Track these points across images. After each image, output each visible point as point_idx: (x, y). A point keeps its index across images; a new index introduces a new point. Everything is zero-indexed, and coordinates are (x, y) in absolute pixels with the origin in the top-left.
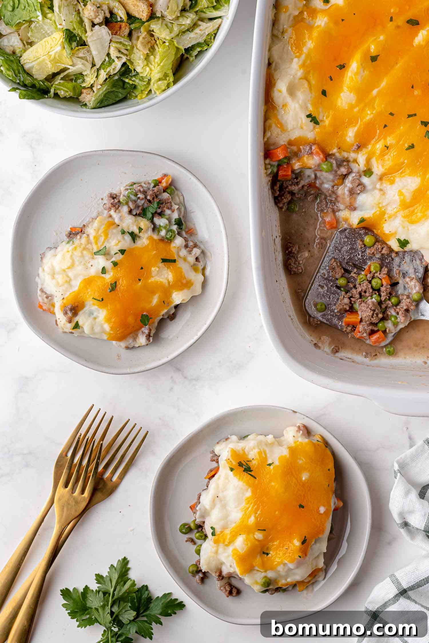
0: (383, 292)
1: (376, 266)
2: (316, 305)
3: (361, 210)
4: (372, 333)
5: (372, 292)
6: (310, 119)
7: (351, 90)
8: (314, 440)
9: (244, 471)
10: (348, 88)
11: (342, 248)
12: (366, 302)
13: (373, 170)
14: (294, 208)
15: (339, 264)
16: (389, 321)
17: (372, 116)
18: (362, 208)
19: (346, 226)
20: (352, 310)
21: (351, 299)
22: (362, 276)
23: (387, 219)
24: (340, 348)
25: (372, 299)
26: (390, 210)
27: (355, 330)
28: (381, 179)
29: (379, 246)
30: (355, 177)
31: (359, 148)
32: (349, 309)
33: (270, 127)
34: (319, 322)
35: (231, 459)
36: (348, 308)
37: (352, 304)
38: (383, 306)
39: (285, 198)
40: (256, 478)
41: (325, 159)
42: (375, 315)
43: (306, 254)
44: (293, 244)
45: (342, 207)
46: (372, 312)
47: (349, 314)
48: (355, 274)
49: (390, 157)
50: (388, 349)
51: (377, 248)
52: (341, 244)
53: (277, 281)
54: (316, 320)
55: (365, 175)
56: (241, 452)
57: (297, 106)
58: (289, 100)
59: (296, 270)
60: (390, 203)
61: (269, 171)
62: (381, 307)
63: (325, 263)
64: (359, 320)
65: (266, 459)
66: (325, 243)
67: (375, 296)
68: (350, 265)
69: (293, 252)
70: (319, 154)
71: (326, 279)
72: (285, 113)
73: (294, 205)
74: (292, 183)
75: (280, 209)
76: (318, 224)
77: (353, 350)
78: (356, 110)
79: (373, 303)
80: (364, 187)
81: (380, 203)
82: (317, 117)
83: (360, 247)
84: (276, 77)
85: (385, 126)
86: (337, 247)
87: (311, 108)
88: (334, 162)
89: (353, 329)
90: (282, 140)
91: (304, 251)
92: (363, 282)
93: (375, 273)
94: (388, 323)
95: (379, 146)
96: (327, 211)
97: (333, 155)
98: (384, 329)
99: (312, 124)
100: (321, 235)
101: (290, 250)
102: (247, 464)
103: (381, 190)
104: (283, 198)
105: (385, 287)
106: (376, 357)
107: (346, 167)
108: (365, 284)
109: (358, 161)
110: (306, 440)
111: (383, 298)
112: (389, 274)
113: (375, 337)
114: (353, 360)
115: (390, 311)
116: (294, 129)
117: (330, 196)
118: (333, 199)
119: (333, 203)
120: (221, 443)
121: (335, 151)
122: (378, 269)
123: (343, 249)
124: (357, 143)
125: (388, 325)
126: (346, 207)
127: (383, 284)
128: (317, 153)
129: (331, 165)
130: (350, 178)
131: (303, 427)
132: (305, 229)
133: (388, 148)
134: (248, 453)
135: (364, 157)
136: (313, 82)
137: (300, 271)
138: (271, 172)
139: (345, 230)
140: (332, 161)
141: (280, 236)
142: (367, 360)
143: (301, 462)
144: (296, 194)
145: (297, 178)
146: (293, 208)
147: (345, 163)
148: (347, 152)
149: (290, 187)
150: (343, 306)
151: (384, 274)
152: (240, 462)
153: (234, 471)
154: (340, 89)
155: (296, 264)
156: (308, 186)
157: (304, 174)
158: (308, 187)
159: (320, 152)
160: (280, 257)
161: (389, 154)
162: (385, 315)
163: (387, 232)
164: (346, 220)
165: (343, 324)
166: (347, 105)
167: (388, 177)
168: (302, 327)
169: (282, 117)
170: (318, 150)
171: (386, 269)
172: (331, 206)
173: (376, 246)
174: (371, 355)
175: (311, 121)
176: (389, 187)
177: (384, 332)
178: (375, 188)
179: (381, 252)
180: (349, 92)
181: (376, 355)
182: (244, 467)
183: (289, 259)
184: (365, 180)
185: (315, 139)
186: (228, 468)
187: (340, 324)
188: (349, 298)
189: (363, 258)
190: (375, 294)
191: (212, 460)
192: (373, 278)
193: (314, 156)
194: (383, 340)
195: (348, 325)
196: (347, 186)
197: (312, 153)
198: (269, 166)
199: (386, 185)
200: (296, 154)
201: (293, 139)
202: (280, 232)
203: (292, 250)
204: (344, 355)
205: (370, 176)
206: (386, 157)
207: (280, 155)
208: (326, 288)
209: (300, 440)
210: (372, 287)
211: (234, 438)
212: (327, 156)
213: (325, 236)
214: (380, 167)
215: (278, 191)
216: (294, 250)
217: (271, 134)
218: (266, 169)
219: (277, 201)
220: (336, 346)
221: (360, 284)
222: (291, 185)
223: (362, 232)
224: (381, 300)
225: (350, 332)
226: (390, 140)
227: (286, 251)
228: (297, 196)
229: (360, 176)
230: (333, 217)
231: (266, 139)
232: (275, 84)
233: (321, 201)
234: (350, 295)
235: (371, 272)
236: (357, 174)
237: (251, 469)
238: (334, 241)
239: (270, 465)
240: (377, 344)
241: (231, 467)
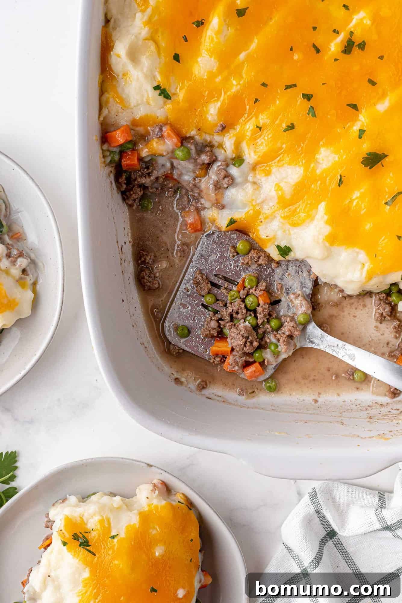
0: (260, 314)
1: (252, 280)
2: (176, 328)
3: (231, 209)
4: (247, 364)
5: (246, 314)
6: (158, 92)
7: (211, 53)
8: (175, 501)
9: (80, 546)
10: (207, 51)
11: (209, 256)
12: (238, 326)
13: (244, 158)
14: (148, 205)
15: (204, 277)
16: (268, 350)
17: (239, 87)
18: (232, 205)
19: (213, 228)
20: (221, 336)
21: (220, 322)
22: (234, 293)
23: (263, 221)
24: (208, 382)
25: (245, 321)
26: (266, 210)
27: (225, 361)
28: (254, 168)
29: (255, 255)
30: (220, 167)
31: (224, 129)
32: (218, 334)
33: (107, 102)
34: (181, 351)
35: (64, 531)
36: (215, 334)
37: (222, 329)
38: (261, 331)
39: (134, 193)
40: (95, 555)
41: (179, 144)
42: (248, 344)
43: (164, 264)
44: (147, 252)
45: (207, 204)
46: (244, 340)
47: (217, 341)
48: (225, 291)
49: (264, 141)
50: (268, 385)
51: (252, 258)
52: (208, 252)
53: (123, 301)
54: (177, 348)
55: (234, 165)
56: (78, 520)
57: (140, 75)
58: (130, 67)
59: (151, 285)
60: (266, 200)
61: (108, 160)
62: (257, 333)
63: (188, 276)
64: (229, 349)
65: (109, 529)
66: (187, 250)
67: (249, 318)
68: (220, 278)
69: (147, 261)
70: (172, 138)
71: (189, 296)
72: (126, 84)
73: (148, 202)
74: (142, 173)
75: (130, 206)
76: (179, 225)
77: (225, 384)
78: (218, 79)
79: (246, 328)
80: (233, 179)
81: (253, 200)
82: (167, 88)
83: (231, 255)
84: (114, 38)
85: (257, 100)
86: (202, 255)
87: (159, 78)
88: (193, 147)
89: (222, 360)
90: (124, 120)
91: (161, 261)
92: (235, 300)
93: (250, 289)
94: (266, 353)
95: (250, 126)
96: (189, 210)
97: (191, 138)
98: (261, 360)
99: (161, 98)
100: (183, 240)
101: (143, 259)
102: (84, 537)
103: (254, 183)
104: (131, 193)
105: (262, 307)
106: (253, 394)
107: (208, 154)
108: (236, 303)
109: (224, 146)
110: (164, 503)
111: (260, 322)
112: (268, 291)
113: (251, 369)
114: (223, 398)
115: (268, 338)
116: (138, 105)
117: (192, 191)
118: (196, 195)
119: (197, 199)
120: (57, 505)
121: (193, 133)
122: (254, 284)
123: (211, 258)
124: (221, 123)
125: (266, 356)
126: (213, 205)
127: (260, 303)
128: (169, 135)
129: (189, 152)
130: (215, 167)
131: (162, 484)
132: (162, 231)
133: (260, 128)
134: (88, 521)
135: (233, 141)
136: (163, 44)
137: (156, 286)
138: (111, 161)
139: (213, 233)
140: (189, 145)
141: (130, 242)
142: (242, 399)
143: (154, 532)
144: (150, 188)
145: (148, 168)
146: (146, 205)
147: (207, 149)
148: (210, 134)
149: (139, 180)
150: (210, 331)
151: (261, 290)
152: (75, 534)
153: (67, 546)
154: (196, 53)
155: (151, 277)
156: (164, 177)
157: (156, 162)
158: (164, 179)
159: (172, 135)
160: (130, 268)
161: (262, 136)
162: (263, 343)
163: (264, 237)
164: (213, 221)
165: (211, 354)
166: (206, 74)
167: (263, 166)
168: (161, 357)
169: (123, 90)
170: (170, 132)
171: (264, 284)
172: (194, 204)
173: (250, 254)
174: (247, 393)
175: (159, 95)
176: (263, 179)
177: (262, 364)
178: (246, 181)
179: (257, 262)
180: (208, 56)
181: (253, 392)
182: (80, 540)
183: (142, 270)
184: (234, 171)
185: (167, 118)
186: (61, 542)
187: (207, 353)
188: (218, 321)
189: (236, 269)
190: (250, 315)
191: (47, 527)
192: (248, 294)
193: (166, 140)
194: (261, 374)
195: (217, 355)
196: (211, 178)
197: (162, 137)
198: (108, 154)
199: (260, 177)
200: (144, 138)
201: (137, 117)
202: (130, 236)
203: (145, 259)
204: (213, 391)
205: (239, 166)
206: (258, 140)
207: (120, 138)
208: (190, 307)
209: (155, 502)
210: (246, 307)
211: (73, 499)
212: (184, 140)
213: (188, 241)
214: (252, 154)
215: (125, 184)
216: (148, 259)
217: (109, 112)
218: (104, 157)
219: (125, 197)
220: (203, 381)
221: (231, 303)
222: (141, 177)
223: (235, 236)
224: (257, 324)
225: (219, 364)
226: (263, 119)
227: (138, 261)
228: (151, 191)
229: (227, 165)
230: (197, 217)
231: (102, 119)
232: (113, 47)
233: (182, 196)
234: (219, 316)
235: (245, 287)
236: (223, 163)
237: (89, 544)
238: (199, 248)
239: (113, 537)
240: (253, 379)
241: (63, 540)
